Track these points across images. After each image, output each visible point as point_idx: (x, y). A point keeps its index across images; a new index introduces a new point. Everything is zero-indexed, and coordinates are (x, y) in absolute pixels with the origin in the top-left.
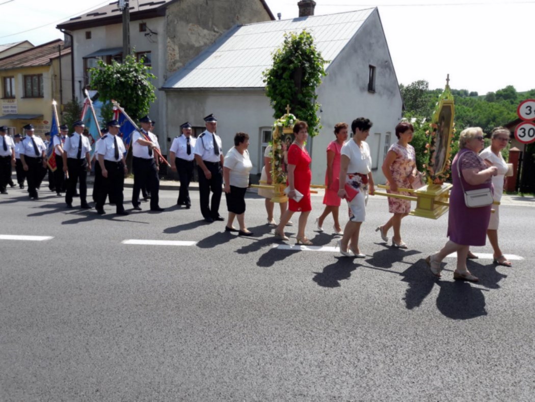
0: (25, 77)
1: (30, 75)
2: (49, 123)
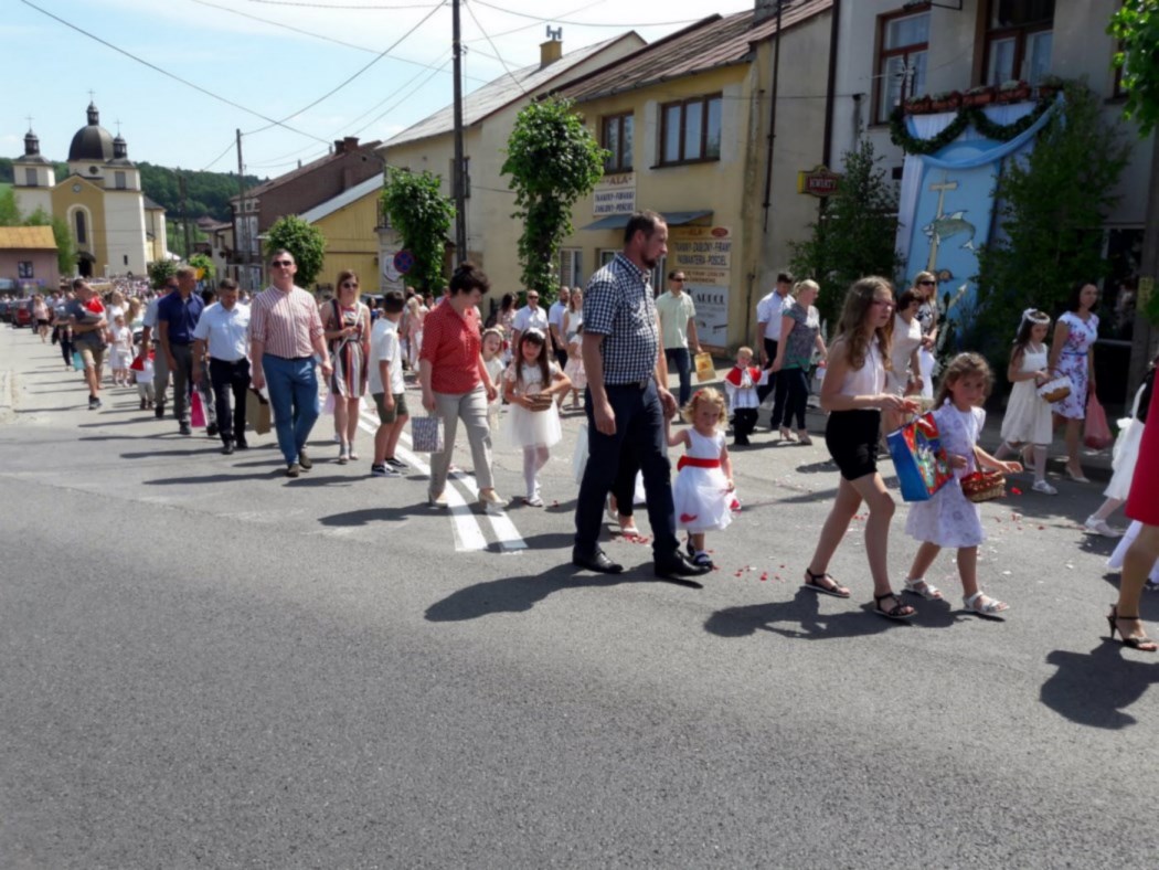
0: (664, 109)
1: (682, 99)
2: (729, 235)
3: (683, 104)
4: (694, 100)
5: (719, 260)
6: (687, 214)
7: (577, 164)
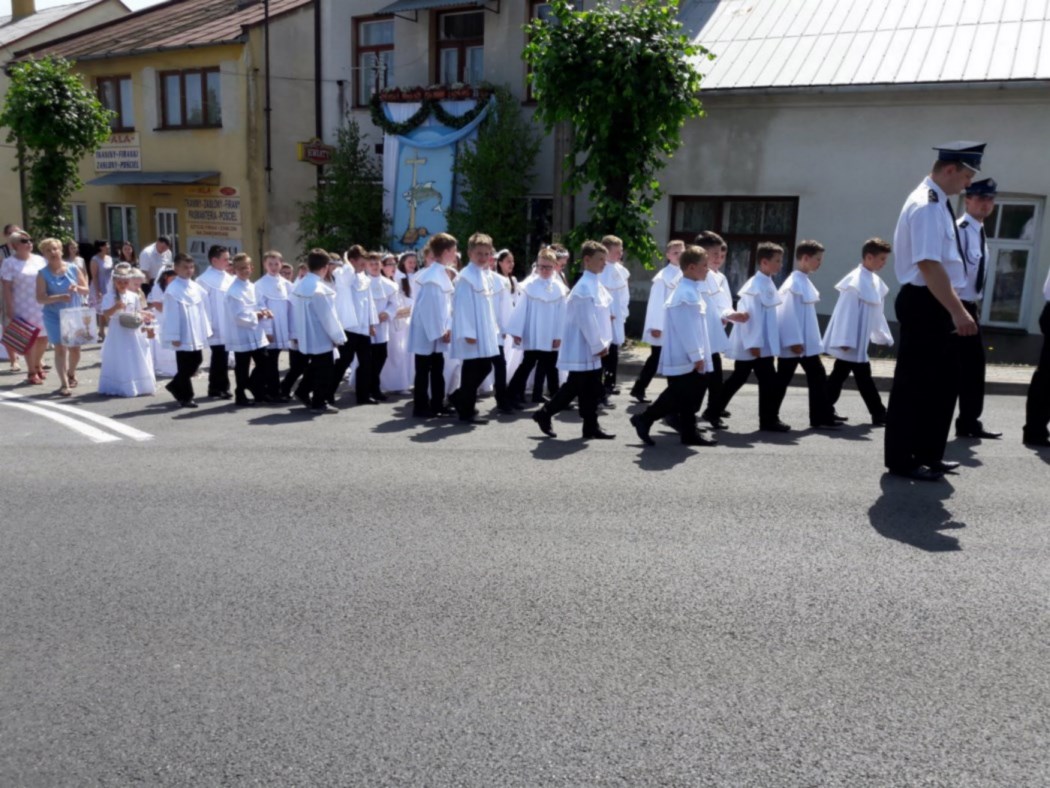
0: (162, 76)
1: (180, 69)
2: (238, 194)
3: (182, 74)
4: (192, 71)
5: (230, 216)
6: (196, 174)
7: (83, 122)
